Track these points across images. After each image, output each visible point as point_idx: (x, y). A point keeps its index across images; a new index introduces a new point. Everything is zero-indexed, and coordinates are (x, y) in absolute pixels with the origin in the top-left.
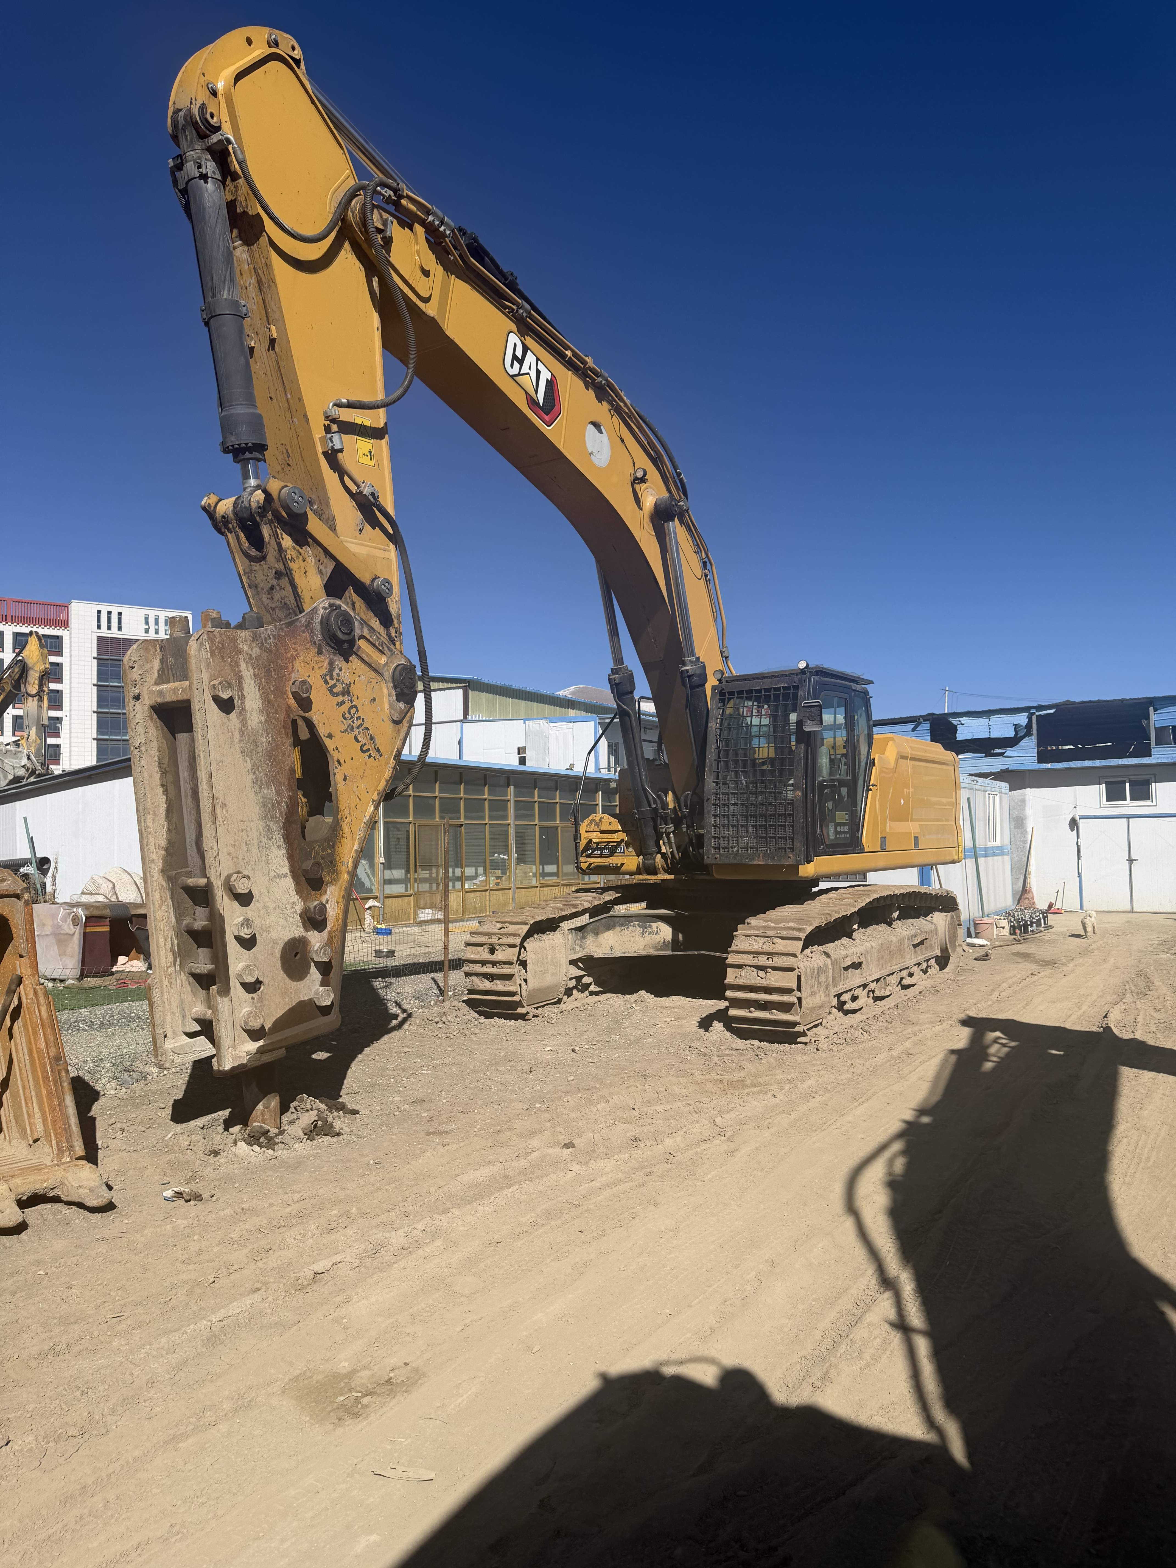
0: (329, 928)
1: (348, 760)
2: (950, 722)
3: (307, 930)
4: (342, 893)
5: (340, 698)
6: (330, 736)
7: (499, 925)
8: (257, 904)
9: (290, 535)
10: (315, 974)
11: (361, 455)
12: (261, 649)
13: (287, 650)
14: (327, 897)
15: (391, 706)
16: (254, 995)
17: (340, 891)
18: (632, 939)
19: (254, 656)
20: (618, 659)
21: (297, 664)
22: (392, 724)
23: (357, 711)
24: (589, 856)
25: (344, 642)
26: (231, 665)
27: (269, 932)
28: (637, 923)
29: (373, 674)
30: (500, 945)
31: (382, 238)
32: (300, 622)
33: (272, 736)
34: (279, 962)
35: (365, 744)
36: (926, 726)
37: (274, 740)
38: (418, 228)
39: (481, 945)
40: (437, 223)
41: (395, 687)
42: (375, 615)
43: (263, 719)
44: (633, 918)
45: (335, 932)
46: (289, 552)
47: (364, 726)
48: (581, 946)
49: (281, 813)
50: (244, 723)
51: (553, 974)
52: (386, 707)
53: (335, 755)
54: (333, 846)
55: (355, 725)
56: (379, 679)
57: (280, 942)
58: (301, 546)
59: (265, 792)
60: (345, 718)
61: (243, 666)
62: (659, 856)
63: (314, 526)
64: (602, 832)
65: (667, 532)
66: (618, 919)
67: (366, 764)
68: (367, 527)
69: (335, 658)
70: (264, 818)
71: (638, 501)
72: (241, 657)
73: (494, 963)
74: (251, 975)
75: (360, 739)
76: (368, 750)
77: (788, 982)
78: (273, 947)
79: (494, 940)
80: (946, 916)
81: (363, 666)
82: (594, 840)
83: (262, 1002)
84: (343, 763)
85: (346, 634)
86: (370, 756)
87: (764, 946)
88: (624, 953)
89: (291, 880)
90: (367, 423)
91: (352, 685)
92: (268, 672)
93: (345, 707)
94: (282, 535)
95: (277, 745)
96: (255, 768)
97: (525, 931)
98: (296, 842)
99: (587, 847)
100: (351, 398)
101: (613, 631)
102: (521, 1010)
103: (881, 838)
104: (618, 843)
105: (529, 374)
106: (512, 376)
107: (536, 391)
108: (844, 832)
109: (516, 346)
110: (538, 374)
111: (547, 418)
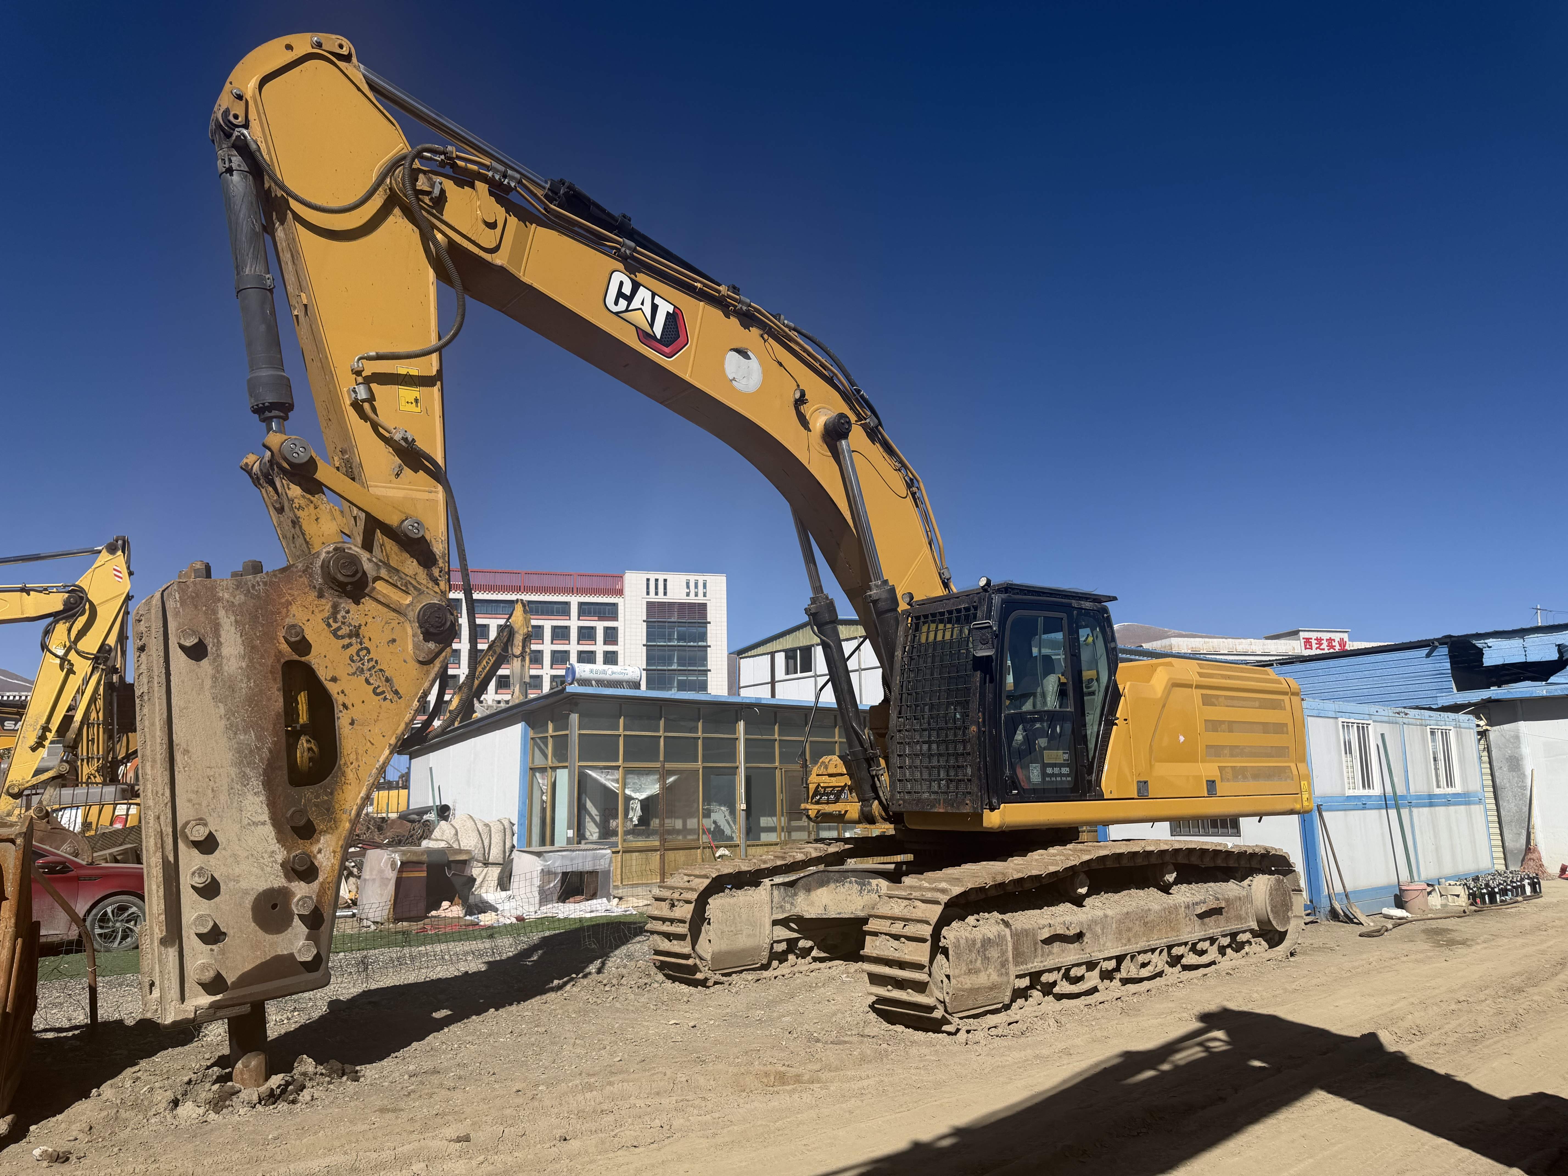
0: (321, 878)
1: (358, 703)
2: (1474, 645)
3: (289, 879)
4: (340, 843)
5: (346, 641)
6: (334, 680)
7: (686, 878)
8: (223, 852)
9: (300, 485)
10: (299, 929)
11: (403, 402)
12: (245, 595)
13: (281, 595)
14: (321, 846)
15: (416, 646)
16: (214, 947)
17: (339, 840)
18: (849, 898)
19: (236, 603)
20: (818, 588)
21: (294, 609)
22: (417, 665)
23: (369, 652)
24: (818, 803)
25: (347, 584)
26: (205, 613)
27: (238, 882)
28: (853, 879)
29: (393, 615)
30: (678, 900)
31: (431, 200)
32: (297, 567)
33: (254, 682)
34: (250, 913)
35: (379, 686)
36: (1444, 650)
37: (257, 685)
38: (478, 184)
39: (664, 900)
40: (497, 177)
41: (421, 627)
42: (411, 556)
43: (244, 665)
44: (849, 874)
45: (329, 883)
46: (296, 501)
47: (377, 668)
48: (792, 904)
49: (261, 760)
50: (218, 669)
51: (749, 936)
52: (410, 647)
53: (338, 699)
54: (332, 793)
55: (365, 667)
56: (402, 619)
57: (251, 893)
58: (313, 494)
59: (242, 737)
60: (353, 661)
61: (222, 613)
62: (876, 802)
63: (325, 473)
64: (830, 775)
65: (840, 450)
66: (832, 874)
67: (380, 707)
68: (407, 471)
69: (341, 601)
70: (239, 764)
71: (804, 422)
72: (220, 604)
73: (672, 921)
74: (203, 925)
75: (372, 682)
76: (383, 692)
77: (920, 956)
78: (242, 898)
79: (676, 896)
80: (1269, 879)
81: (380, 607)
82: (822, 785)
83: (224, 954)
84: (350, 706)
85: (348, 576)
86: (385, 699)
87: (906, 910)
88: (840, 914)
89: (271, 828)
90: (414, 372)
91: (362, 628)
92: (254, 619)
93: (353, 650)
94: (288, 485)
95: (261, 691)
96: (229, 714)
97: (705, 885)
98: (280, 788)
99: (816, 792)
100: (383, 350)
101: (810, 559)
102: (699, 976)
103: (1138, 782)
104: (843, 788)
105: (641, 309)
106: (617, 314)
107: (652, 325)
108: (1061, 775)
109: (621, 283)
110: (655, 308)
111: (667, 350)
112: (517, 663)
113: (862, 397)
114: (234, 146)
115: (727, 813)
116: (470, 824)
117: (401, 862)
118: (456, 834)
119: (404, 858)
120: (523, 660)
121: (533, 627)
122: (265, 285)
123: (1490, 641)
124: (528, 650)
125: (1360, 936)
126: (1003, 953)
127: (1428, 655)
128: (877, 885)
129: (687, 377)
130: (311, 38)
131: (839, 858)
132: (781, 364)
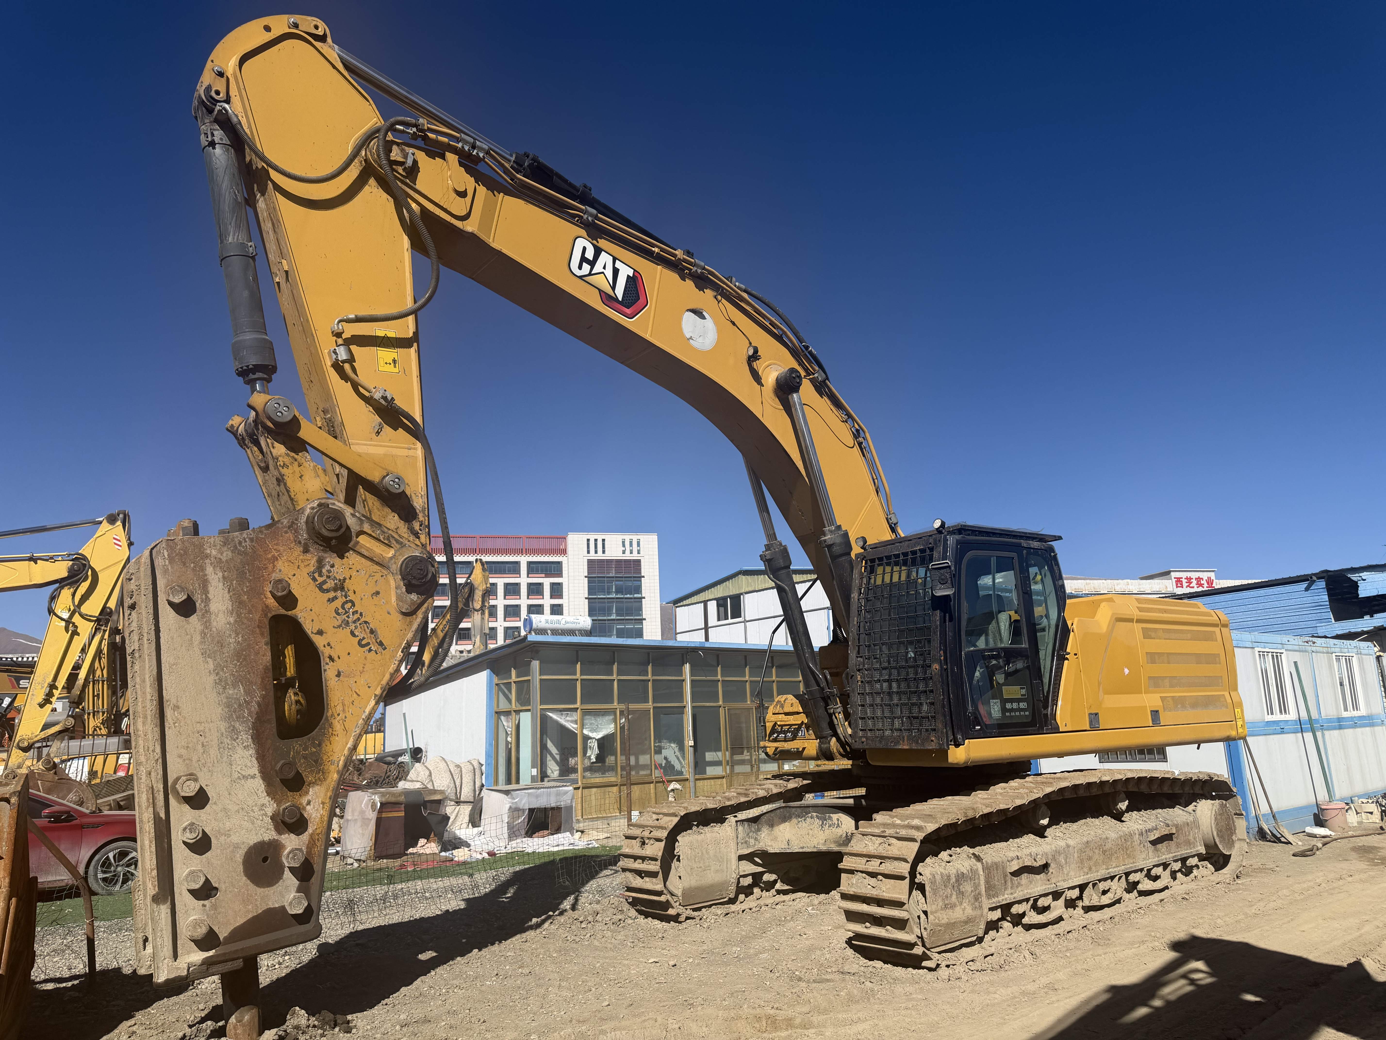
0: (310, 830)
1: (343, 655)
2: (1349, 578)
3: (279, 832)
4: (329, 794)
5: (332, 594)
6: (320, 633)
7: (655, 817)
8: (214, 807)
9: (283, 443)
10: (290, 881)
11: (382, 363)
12: (232, 552)
13: (267, 551)
14: (309, 798)
15: (399, 598)
16: (206, 902)
17: (327, 791)
18: (811, 832)
19: (224, 559)
20: (771, 536)
21: (280, 564)
22: (401, 617)
23: (353, 605)
24: (775, 740)
25: (331, 539)
26: (194, 570)
27: (229, 836)
28: (815, 814)
29: (377, 568)
30: (649, 838)
31: (404, 170)
32: (282, 523)
33: (242, 637)
34: (241, 867)
35: (364, 638)
36: (1322, 584)
37: (245, 640)
38: (448, 155)
39: (635, 838)
40: (466, 148)
41: (403, 579)
42: (393, 511)
43: (232, 620)
44: (810, 809)
45: (318, 834)
46: (280, 459)
47: (362, 620)
48: (756, 839)
49: (250, 713)
50: (207, 624)
51: (717, 871)
52: (394, 599)
53: (325, 652)
54: (320, 745)
55: (350, 620)
56: (385, 572)
57: (243, 846)
58: (297, 452)
59: (231, 692)
60: (338, 614)
61: (209, 570)
62: (834, 739)
63: (308, 432)
64: (787, 714)
65: (792, 403)
66: (793, 810)
67: (365, 658)
68: (387, 429)
69: (326, 555)
70: (229, 718)
71: (757, 377)
72: (208, 561)
73: (643, 859)
74: (194, 881)
75: (357, 634)
76: (368, 644)
77: (899, 893)
78: (233, 852)
79: (646, 834)
80: (1213, 804)
81: (363, 560)
82: (779, 723)
83: (216, 909)
84: (336, 658)
85: (332, 531)
86: (370, 650)
87: (881, 848)
88: (803, 848)
89: (261, 781)
90: (391, 334)
91: (347, 581)
92: (241, 575)
93: (338, 603)
94: (273, 444)
95: (249, 645)
96: (218, 669)
97: (674, 824)
98: (269, 741)
99: (773, 731)
100: (363, 313)
101: (763, 507)
102: (671, 912)
103: (1090, 714)
104: (800, 726)
105: (603, 273)
106: (581, 277)
107: (613, 288)
108: (1020, 710)
109: (584, 249)
110: (616, 272)
111: (628, 311)
112: (477, 617)
113: (810, 353)
114: (216, 121)
115: (677, 750)
116: (443, 765)
117: (381, 803)
118: (430, 775)
119: (384, 800)
120: (483, 613)
121: (491, 584)
122: (248, 252)
123: (1365, 575)
124: (486, 604)
125: (1294, 855)
126: (976, 886)
127: (1307, 589)
128: (838, 820)
129: (648, 337)
130: (288, 19)
131: (797, 794)
132: (734, 324)
